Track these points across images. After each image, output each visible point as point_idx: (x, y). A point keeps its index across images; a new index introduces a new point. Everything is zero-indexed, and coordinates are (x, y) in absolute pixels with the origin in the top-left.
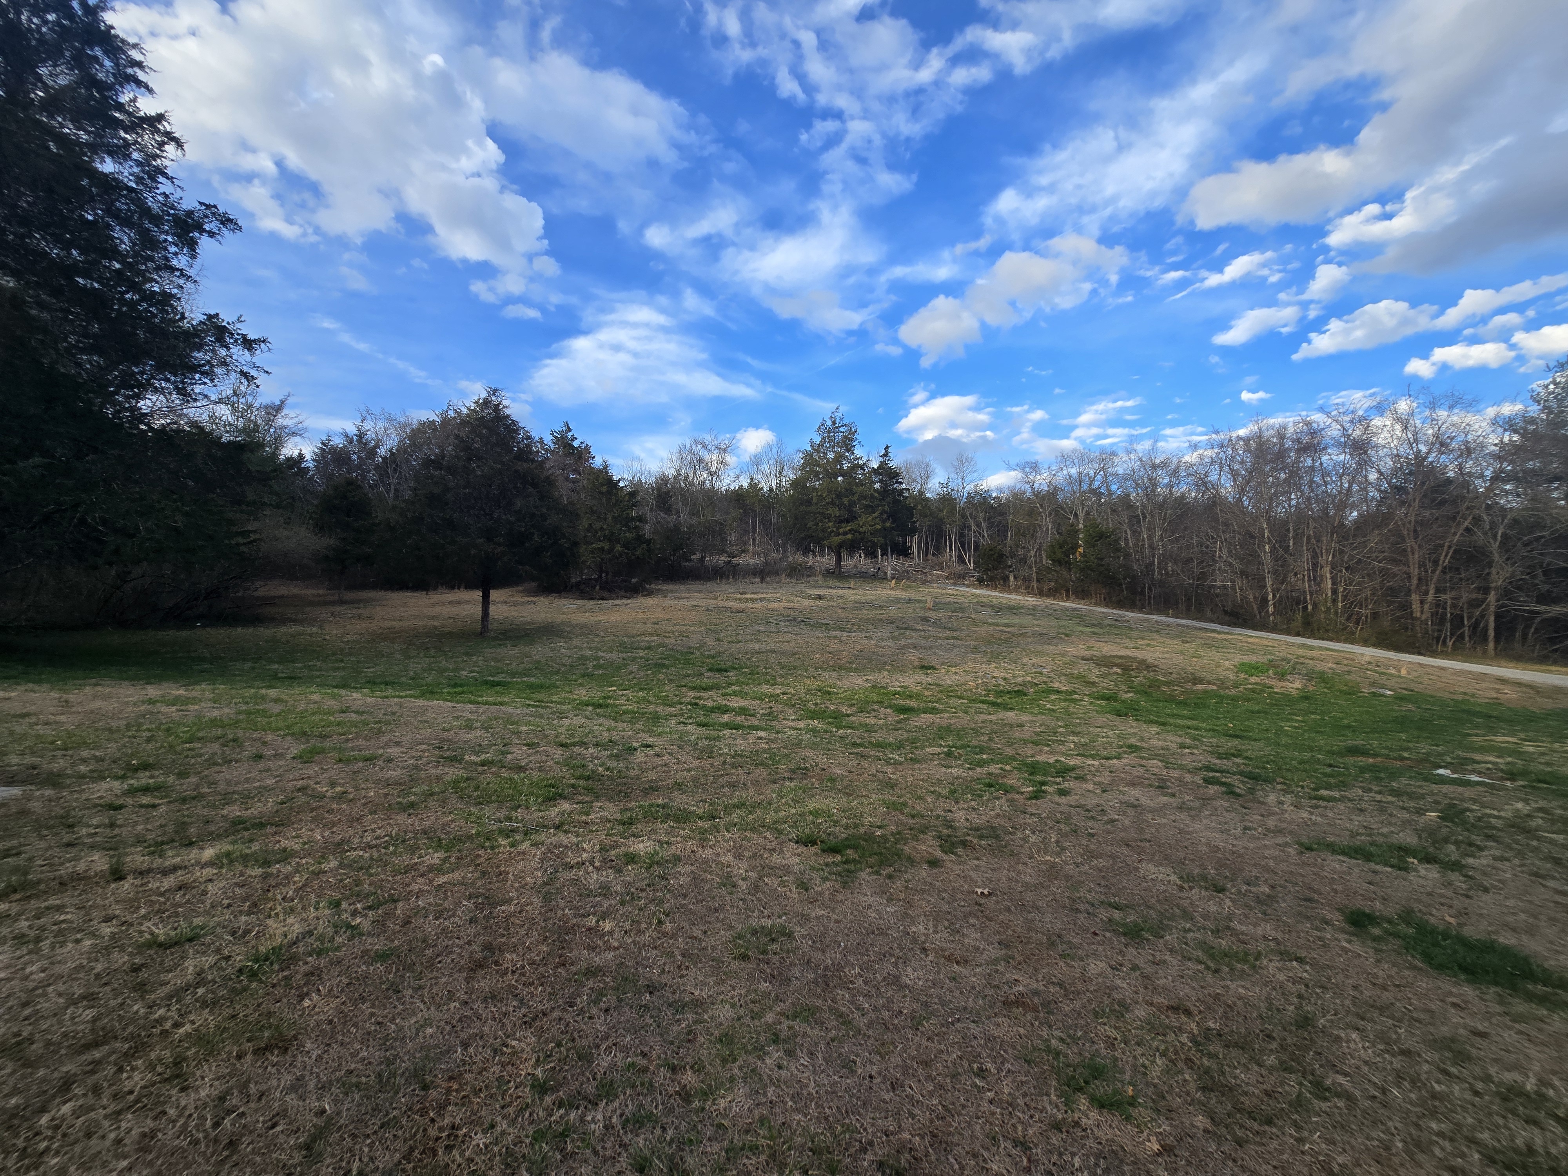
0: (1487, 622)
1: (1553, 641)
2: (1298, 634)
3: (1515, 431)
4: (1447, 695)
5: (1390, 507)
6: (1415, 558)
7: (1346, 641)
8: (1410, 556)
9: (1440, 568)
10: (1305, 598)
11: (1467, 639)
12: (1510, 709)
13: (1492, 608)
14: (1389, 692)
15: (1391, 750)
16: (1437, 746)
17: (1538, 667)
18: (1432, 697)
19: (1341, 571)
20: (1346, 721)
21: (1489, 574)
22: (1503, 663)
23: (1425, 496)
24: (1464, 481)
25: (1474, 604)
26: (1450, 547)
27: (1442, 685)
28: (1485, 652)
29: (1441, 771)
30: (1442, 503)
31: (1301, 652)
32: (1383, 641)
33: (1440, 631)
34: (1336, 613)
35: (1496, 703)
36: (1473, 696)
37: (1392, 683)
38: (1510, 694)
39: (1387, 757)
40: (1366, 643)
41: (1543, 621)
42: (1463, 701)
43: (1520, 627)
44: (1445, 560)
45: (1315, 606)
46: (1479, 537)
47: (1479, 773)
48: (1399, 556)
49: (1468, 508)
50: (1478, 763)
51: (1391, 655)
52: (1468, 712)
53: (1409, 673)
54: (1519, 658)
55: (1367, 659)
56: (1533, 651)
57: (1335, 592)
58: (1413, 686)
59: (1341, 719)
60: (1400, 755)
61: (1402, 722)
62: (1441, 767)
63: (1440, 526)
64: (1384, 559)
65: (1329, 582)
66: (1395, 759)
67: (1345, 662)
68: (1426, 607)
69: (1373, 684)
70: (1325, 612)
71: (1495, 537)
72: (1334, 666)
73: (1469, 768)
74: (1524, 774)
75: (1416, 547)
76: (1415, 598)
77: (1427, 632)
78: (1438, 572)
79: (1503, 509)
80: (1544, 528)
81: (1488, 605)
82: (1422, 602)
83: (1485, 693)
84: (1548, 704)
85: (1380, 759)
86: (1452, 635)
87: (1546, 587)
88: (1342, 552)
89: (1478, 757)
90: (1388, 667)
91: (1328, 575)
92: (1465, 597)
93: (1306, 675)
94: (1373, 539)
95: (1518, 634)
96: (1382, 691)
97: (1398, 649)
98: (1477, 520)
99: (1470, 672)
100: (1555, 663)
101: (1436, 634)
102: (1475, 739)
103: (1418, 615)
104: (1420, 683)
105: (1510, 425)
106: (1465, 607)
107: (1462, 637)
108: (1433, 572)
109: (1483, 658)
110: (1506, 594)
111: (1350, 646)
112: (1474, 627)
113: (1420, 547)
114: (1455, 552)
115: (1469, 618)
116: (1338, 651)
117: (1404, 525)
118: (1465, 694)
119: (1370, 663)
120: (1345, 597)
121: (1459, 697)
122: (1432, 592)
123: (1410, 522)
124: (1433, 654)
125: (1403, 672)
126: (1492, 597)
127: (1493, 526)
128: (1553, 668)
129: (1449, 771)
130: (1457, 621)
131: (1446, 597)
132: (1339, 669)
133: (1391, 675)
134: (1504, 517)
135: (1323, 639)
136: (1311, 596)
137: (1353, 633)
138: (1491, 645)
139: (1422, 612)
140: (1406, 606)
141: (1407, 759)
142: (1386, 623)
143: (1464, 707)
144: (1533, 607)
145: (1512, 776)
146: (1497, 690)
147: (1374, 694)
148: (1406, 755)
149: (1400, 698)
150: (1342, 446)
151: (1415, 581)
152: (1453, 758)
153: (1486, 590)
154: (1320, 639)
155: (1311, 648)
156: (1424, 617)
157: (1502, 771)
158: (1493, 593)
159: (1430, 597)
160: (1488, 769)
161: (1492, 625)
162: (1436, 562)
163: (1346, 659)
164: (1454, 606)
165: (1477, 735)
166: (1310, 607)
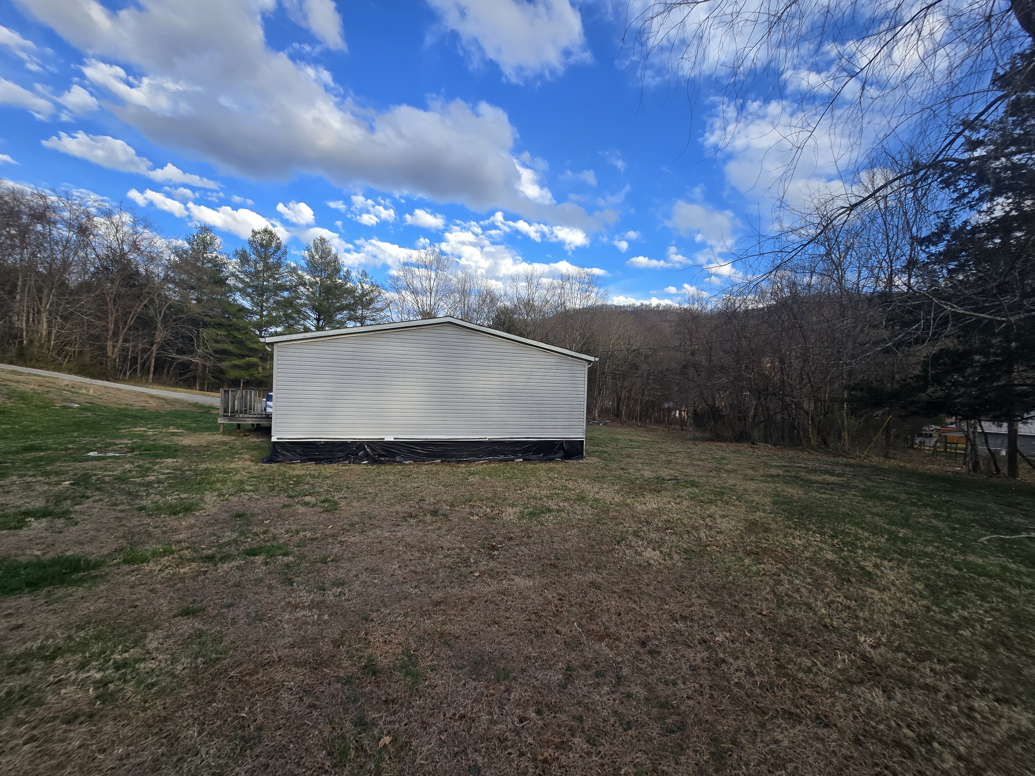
0: (151, 361)
1: (180, 374)
2: (11, 363)
3: (178, 256)
4: (116, 406)
5: (99, 279)
6: (112, 318)
7: (54, 370)
8: (110, 315)
9: (127, 327)
10: (22, 335)
11: (138, 372)
12: (149, 412)
13: (154, 354)
14: (76, 405)
15: (60, 444)
16: (95, 437)
17: (172, 389)
18: (105, 407)
19: (56, 318)
20: (33, 428)
21: (154, 334)
22: (155, 387)
23: (123, 279)
24: (149, 276)
25: (144, 351)
26: (134, 314)
27: (115, 400)
28: (147, 380)
29: (92, 454)
30: (134, 286)
31: (9, 376)
32: (84, 371)
33: (123, 366)
34: (49, 349)
35: (143, 409)
36: (132, 405)
37: (81, 399)
38: (153, 403)
39: (56, 449)
40: (70, 371)
41: (178, 364)
42: (124, 409)
43: (167, 366)
44: (131, 322)
45: (31, 342)
46: (152, 312)
47: (115, 451)
48: (102, 314)
49: (147, 293)
50: (116, 445)
51: (88, 380)
52: (125, 415)
53: (95, 392)
54: (164, 384)
55: (66, 383)
56: (171, 380)
57: (49, 333)
58: (95, 401)
59: (30, 426)
60: (66, 447)
61: (79, 425)
62: (92, 451)
63: (130, 300)
64: (91, 314)
65: (45, 325)
66: (62, 450)
67: (48, 385)
68: (116, 350)
69: (65, 400)
70: (38, 347)
71: (160, 312)
72: (36, 387)
73: (110, 449)
74: (139, 447)
75: (114, 311)
76: (110, 343)
77: (115, 366)
78: (126, 329)
79: (166, 297)
80: (183, 312)
81: (152, 352)
82: (114, 347)
83: (138, 404)
84: (169, 408)
85: (49, 452)
86: (130, 369)
87: (180, 346)
88: (58, 304)
89: (118, 441)
90: (81, 388)
91: (45, 320)
92: (140, 346)
93: (6, 394)
94: (85, 299)
95: (165, 371)
96: (70, 405)
97: (93, 376)
98: (152, 301)
99: (135, 392)
100: (180, 387)
101: (120, 368)
102: (123, 431)
103: (110, 355)
104: (101, 399)
105: (176, 251)
106: (140, 352)
107: (135, 370)
108: (123, 328)
109: (146, 383)
110: (162, 347)
111: (57, 373)
112: (143, 364)
113: (117, 310)
114: (137, 317)
115: (141, 359)
116: (46, 377)
117: (108, 294)
118: (127, 404)
119: (67, 385)
120: (57, 337)
121: (123, 407)
122: (121, 341)
123: (112, 294)
124: (116, 380)
125: (91, 392)
126: (155, 348)
127: (161, 306)
128: (178, 389)
129: (96, 453)
130: (134, 360)
131: (130, 345)
132: (39, 389)
133: (82, 394)
134: (166, 303)
135: (34, 367)
136: (27, 333)
137: (61, 364)
138: (151, 376)
139: (113, 353)
140: (103, 348)
141: (70, 449)
142: (87, 359)
143: (123, 412)
144: (174, 356)
145: (132, 450)
146: (146, 402)
147: (64, 407)
148: (70, 446)
149: (83, 409)
150: (70, 226)
151: (111, 333)
152: (102, 444)
153: (152, 345)
154: (31, 367)
155: (21, 374)
156: (114, 356)
157: (128, 448)
158: (155, 346)
159: (119, 344)
160: (121, 448)
161: (153, 364)
162: (125, 323)
163: (49, 382)
164: (133, 351)
165: (124, 429)
166: (25, 342)
